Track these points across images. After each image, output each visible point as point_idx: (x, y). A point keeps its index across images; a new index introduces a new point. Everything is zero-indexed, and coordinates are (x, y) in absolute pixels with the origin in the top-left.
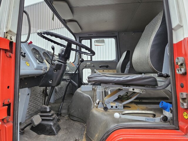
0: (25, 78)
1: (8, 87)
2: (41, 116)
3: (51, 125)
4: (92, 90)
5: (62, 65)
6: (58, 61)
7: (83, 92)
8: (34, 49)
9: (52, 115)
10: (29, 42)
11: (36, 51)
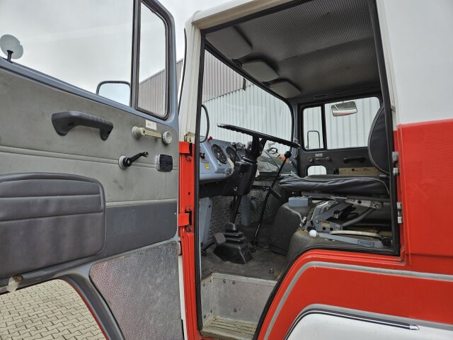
0: (205, 185)
1: (189, 194)
2: (226, 236)
3: (238, 250)
4: (307, 205)
5: (249, 165)
6: (245, 160)
7: (291, 208)
8: (215, 145)
9: (240, 236)
10: (208, 137)
11: (216, 148)
